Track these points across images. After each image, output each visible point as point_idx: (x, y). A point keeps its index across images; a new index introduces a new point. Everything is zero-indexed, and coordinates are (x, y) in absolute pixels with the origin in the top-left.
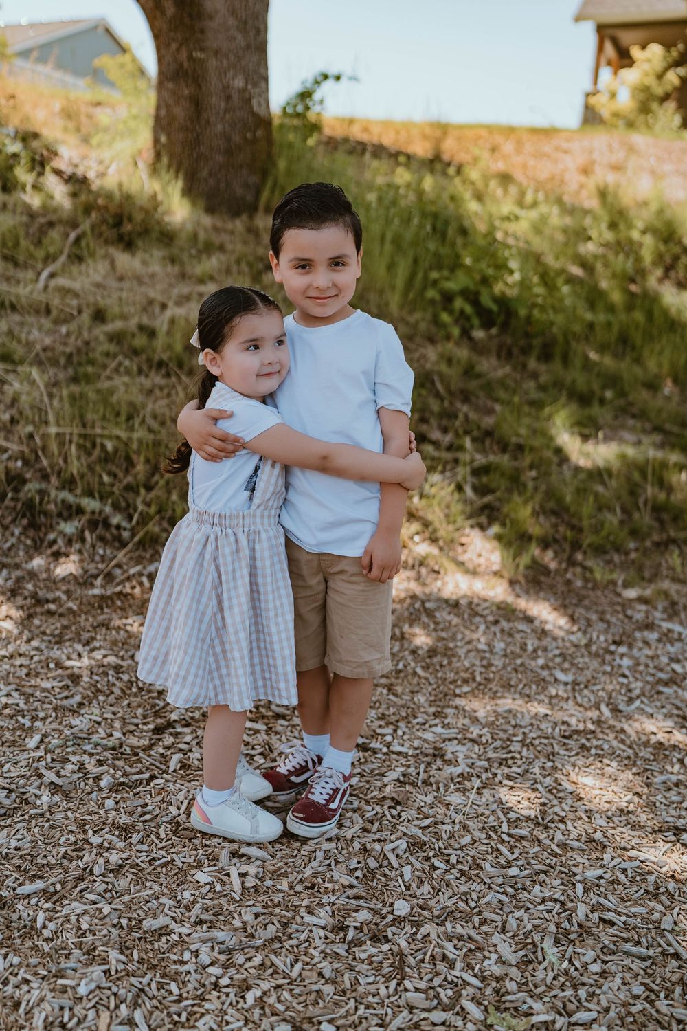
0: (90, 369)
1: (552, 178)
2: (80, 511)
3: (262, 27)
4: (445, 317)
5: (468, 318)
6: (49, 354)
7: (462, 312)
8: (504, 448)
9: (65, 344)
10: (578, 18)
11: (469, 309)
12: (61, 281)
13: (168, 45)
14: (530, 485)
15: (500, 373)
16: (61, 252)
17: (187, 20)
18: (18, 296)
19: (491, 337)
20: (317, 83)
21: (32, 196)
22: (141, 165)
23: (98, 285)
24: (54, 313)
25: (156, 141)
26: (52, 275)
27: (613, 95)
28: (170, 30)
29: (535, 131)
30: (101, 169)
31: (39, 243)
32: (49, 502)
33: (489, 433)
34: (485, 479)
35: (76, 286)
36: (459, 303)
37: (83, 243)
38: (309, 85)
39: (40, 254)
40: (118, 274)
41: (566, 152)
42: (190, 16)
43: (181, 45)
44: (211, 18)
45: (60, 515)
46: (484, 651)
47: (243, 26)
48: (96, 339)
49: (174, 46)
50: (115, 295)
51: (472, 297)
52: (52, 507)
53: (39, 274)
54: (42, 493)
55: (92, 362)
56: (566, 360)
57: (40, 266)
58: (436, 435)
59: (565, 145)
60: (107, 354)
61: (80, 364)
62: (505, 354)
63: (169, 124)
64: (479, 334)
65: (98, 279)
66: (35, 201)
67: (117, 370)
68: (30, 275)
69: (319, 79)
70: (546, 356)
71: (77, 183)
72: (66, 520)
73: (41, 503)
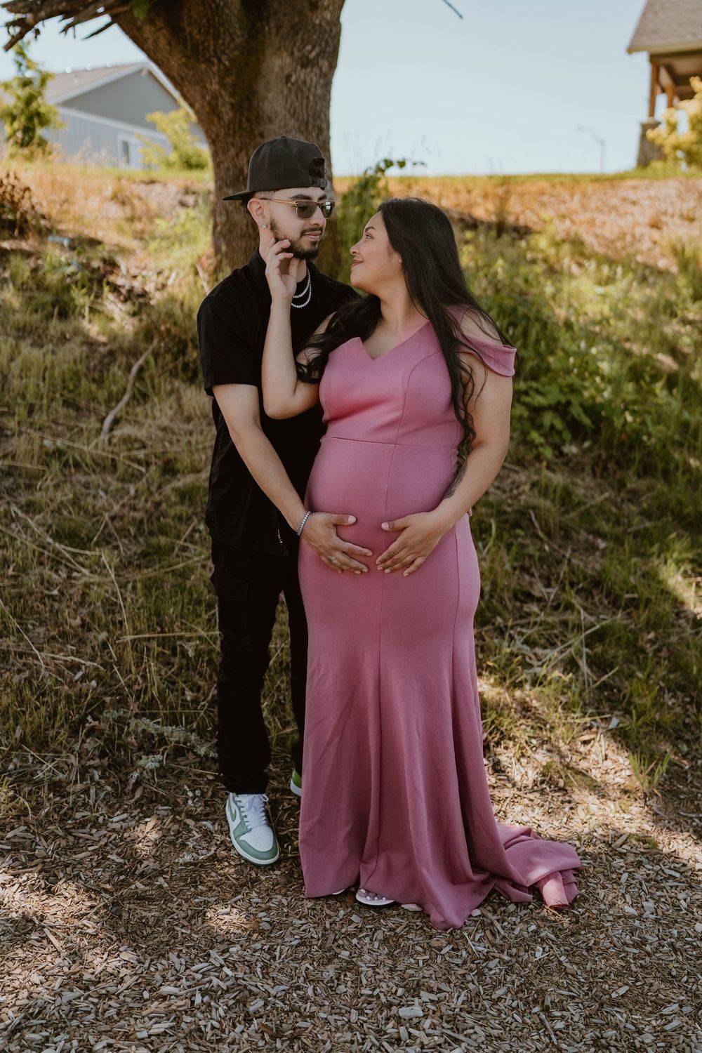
0: (163, 540)
1: (622, 236)
2: (163, 741)
3: (324, 126)
4: (535, 436)
5: (559, 433)
6: (118, 524)
7: (552, 427)
8: (615, 603)
9: (134, 509)
10: (631, 50)
11: (559, 424)
12: (126, 430)
13: (225, 151)
14: (650, 649)
15: (599, 499)
16: (125, 390)
17: (245, 125)
18: (82, 453)
19: (585, 452)
20: (379, 170)
21: (90, 321)
22: (201, 274)
23: (164, 429)
24: (121, 469)
25: (217, 250)
26: (116, 422)
27: (673, 127)
28: (227, 135)
29: (598, 180)
30: (161, 279)
31: (100, 382)
32: (129, 734)
33: (597, 582)
34: (599, 649)
35: (142, 434)
36: (548, 419)
37: (146, 375)
38: (371, 173)
39: (102, 395)
40: (186, 414)
41: (634, 203)
42: (248, 120)
43: (241, 150)
44: (270, 121)
45: (140, 748)
46: (632, 917)
47: (305, 127)
48: (167, 499)
49: (232, 151)
50: (184, 440)
51: (561, 409)
52: (132, 739)
53: (102, 420)
54: (122, 721)
55: (164, 531)
56: (666, 475)
57: (103, 409)
58: (539, 589)
59: (632, 195)
60: (180, 518)
61: (151, 533)
62: (600, 469)
63: (230, 231)
64: (571, 449)
65: (165, 422)
66: (93, 329)
67: (191, 539)
68: (93, 423)
69: (382, 165)
70: (646, 470)
71: (137, 300)
72: (147, 754)
73: (120, 735)
